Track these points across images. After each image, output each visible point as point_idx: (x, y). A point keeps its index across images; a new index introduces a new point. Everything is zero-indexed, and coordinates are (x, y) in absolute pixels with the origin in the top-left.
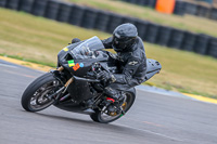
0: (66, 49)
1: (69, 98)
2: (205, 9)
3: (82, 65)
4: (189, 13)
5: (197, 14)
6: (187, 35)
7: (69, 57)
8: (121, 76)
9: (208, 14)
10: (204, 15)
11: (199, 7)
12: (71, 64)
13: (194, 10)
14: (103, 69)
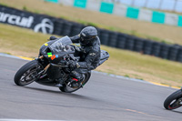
0: (46, 44)
3: (57, 56)
8: (83, 63)
14: (71, 59)
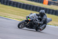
0: (28, 15)
1: (29, 26)
2: (56, 3)
3: (31, 19)
4: (52, 4)
5: (54, 5)
6: (53, 10)
7: (28, 17)
9: (57, 4)
10: (56, 5)
11: (54, 3)
12: (29, 19)
13: (53, 3)
